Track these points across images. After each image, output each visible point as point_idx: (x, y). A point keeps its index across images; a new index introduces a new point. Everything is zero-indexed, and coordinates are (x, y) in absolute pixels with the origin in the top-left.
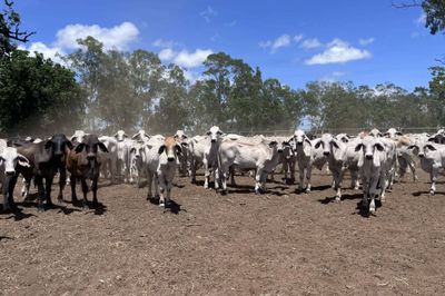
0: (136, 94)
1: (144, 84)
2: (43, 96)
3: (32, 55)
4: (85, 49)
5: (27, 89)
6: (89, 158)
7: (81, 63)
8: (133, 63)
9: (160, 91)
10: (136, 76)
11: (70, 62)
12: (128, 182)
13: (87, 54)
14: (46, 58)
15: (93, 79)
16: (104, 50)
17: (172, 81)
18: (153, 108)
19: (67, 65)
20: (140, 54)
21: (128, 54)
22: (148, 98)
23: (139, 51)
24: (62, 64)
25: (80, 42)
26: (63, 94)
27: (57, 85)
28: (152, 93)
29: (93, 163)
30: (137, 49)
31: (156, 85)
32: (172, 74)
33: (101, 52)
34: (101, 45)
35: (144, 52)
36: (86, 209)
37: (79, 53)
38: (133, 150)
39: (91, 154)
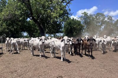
0: (97, 26)
1: (99, 22)
2: (74, 28)
3: (72, 18)
4: (83, 15)
5: (71, 27)
6: (91, 43)
7: (82, 19)
8: (96, 17)
9: (104, 24)
10: (97, 20)
11: (80, 19)
12: (99, 50)
13: (84, 17)
14: (75, 19)
15: (85, 22)
16: (88, 15)
17: (108, 21)
18: (102, 29)
19: (79, 20)
20: (98, 14)
21: (94, 15)
22: (100, 26)
23: (98, 13)
24: (78, 20)
25: (82, 14)
26: (78, 27)
27: (77, 25)
28: (101, 25)
29: (91, 44)
30: (97, 13)
31: (103, 22)
32: (108, 19)
33: (87, 15)
34: (87, 13)
35: (99, 13)
36: (89, 57)
37: (82, 17)
38: (101, 41)
39: (91, 42)
